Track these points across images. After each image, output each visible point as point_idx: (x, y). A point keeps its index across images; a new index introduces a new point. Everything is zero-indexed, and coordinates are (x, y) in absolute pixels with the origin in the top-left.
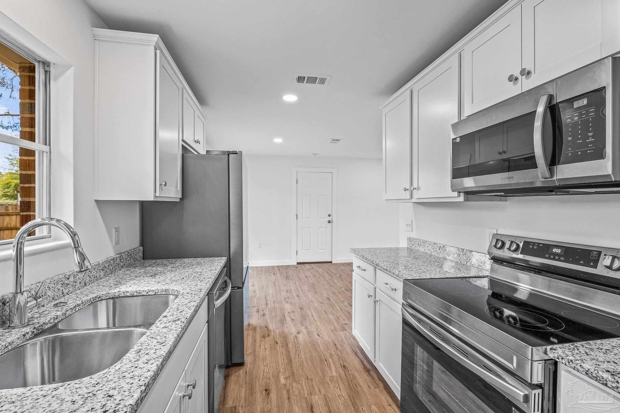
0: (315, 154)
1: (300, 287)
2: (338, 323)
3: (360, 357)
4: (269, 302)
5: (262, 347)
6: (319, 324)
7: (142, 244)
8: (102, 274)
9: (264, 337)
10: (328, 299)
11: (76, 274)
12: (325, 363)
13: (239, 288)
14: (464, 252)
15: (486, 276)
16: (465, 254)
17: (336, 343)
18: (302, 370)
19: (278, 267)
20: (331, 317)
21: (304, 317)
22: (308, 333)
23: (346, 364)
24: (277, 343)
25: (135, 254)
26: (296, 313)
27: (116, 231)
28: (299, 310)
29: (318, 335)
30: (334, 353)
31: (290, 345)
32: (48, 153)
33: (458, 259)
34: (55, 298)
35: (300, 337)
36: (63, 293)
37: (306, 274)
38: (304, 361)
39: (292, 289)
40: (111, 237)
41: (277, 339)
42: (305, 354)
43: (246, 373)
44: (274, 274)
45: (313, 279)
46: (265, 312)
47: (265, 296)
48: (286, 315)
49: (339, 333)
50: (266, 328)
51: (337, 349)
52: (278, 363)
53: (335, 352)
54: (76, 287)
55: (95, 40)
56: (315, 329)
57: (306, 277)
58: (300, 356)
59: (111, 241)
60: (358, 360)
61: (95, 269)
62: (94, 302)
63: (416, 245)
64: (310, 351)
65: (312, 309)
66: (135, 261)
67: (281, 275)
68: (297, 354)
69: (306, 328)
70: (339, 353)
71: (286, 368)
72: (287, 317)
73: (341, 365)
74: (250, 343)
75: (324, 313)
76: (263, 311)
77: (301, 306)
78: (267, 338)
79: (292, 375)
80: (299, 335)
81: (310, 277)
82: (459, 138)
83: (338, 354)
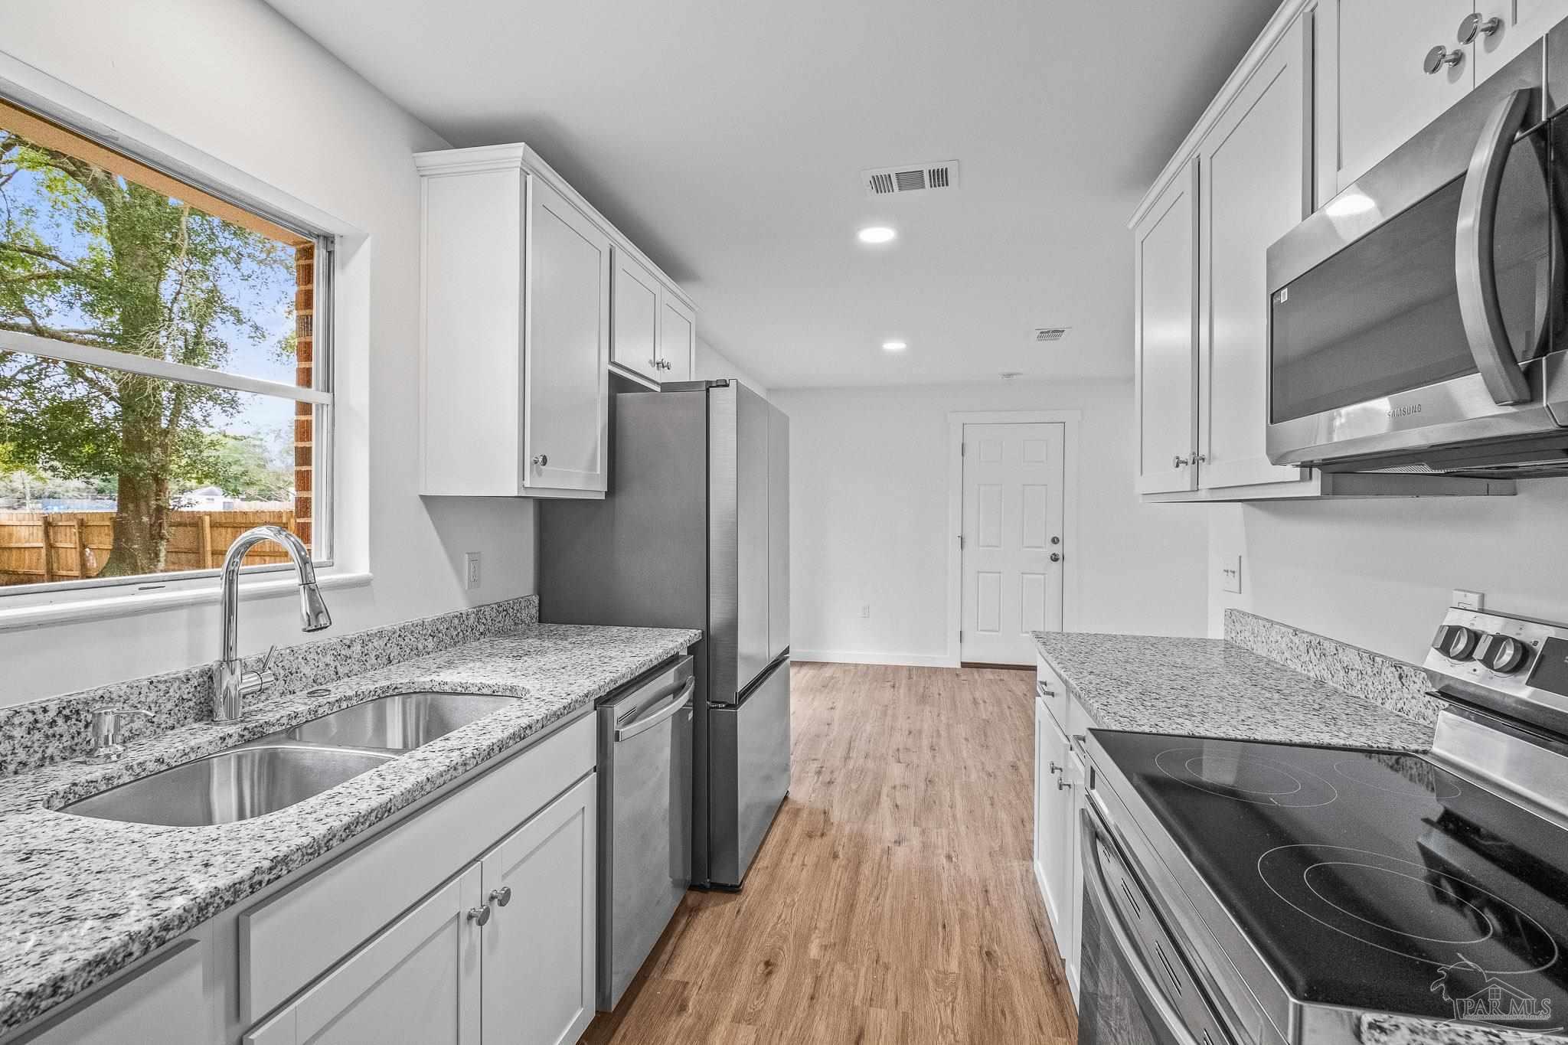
0: (1009, 375)
1: (948, 726)
2: (1016, 835)
3: (1045, 939)
4: (853, 754)
5: (798, 861)
6: (963, 828)
7: (540, 589)
8: (431, 644)
9: (810, 836)
10: (1014, 767)
11: (367, 639)
12: (938, 934)
13: (729, 706)
14: (1376, 665)
15: (1417, 751)
16: (1379, 673)
17: (991, 888)
18: (873, 936)
19: (910, 669)
20: (1003, 816)
21: (928, 805)
22: (925, 846)
23: (996, 947)
24: (835, 856)
25: (518, 610)
26: (912, 791)
27: (471, 561)
28: (922, 786)
29: (949, 858)
30: (974, 912)
31: (866, 869)
32: (330, 407)
33: (1359, 686)
34: (319, 681)
35: (900, 855)
36: (337, 673)
37: (977, 695)
38: (887, 915)
39: (926, 727)
40: (458, 571)
41: (840, 848)
42: (895, 897)
43: (739, 911)
44: (894, 687)
45: (990, 709)
46: (836, 774)
47: (851, 737)
48: (885, 790)
49: (1009, 864)
50: (823, 816)
51: (988, 903)
52: (820, 905)
53: (978, 910)
54: (367, 664)
55: (422, 176)
56: (946, 841)
57: (975, 702)
58: (880, 901)
59: (461, 579)
60: (1037, 946)
61: (412, 632)
62: (381, 697)
63: (1247, 634)
64: (910, 893)
65: (957, 786)
66: (516, 624)
67: (910, 690)
68: (875, 894)
69: (923, 832)
70: (987, 914)
71: (835, 921)
72: (884, 797)
73: (981, 947)
74: (774, 843)
75: (987, 803)
76: (832, 772)
77: (930, 777)
78: (817, 842)
79: (842, 945)
80: (899, 848)
81: (985, 702)
82: (1286, 290)
83: (983, 917)
